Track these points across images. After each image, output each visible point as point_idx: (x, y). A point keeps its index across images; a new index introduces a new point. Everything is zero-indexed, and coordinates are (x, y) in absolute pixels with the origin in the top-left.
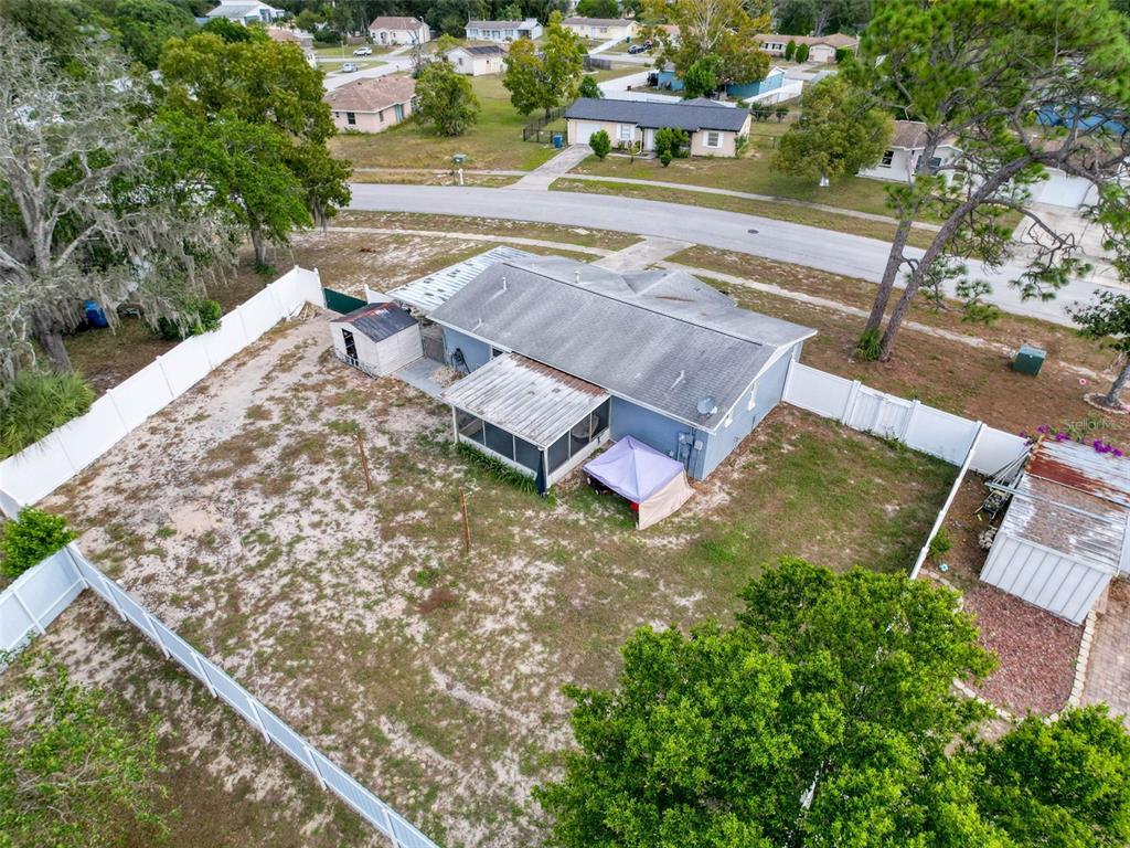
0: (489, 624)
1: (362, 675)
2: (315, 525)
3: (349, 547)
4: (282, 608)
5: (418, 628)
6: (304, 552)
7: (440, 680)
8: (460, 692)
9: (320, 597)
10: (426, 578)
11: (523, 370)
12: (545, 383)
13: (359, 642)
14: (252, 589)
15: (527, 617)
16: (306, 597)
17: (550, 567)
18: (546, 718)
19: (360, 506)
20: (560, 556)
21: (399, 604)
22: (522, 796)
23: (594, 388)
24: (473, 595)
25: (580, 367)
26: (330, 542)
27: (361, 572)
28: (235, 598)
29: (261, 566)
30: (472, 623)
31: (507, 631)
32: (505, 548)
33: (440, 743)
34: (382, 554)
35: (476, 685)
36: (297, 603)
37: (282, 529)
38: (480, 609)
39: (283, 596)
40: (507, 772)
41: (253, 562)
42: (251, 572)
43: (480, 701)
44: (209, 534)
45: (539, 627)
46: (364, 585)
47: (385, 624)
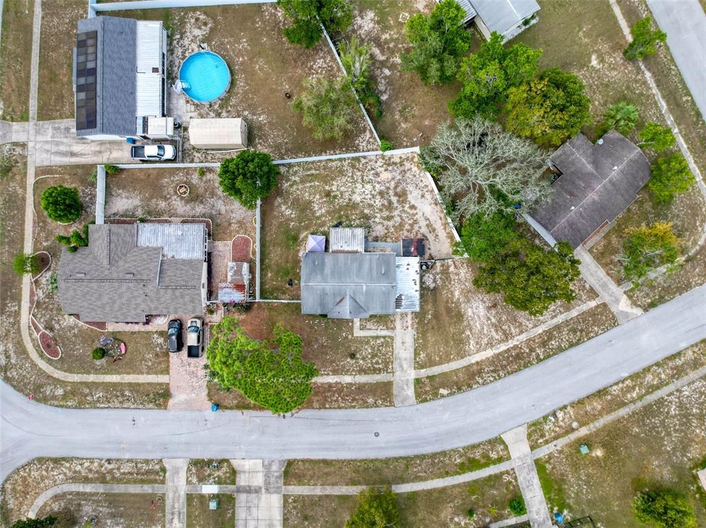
0: (318, 197)
1: (327, 175)
2: (364, 192)
3: (353, 192)
4: (350, 175)
5: (327, 188)
6: (359, 186)
7: (317, 184)
8: (313, 184)
9: (347, 181)
10: (335, 197)
11: (355, 249)
12: (346, 248)
13: (333, 179)
14: (359, 174)
15: (313, 202)
16: (349, 179)
17: (318, 214)
18: (298, 189)
19: (362, 202)
20: (318, 218)
21: (334, 189)
22: (293, 177)
23: (335, 252)
24: (325, 200)
25: (341, 256)
26: (357, 191)
27: (346, 190)
28: (359, 170)
29: (362, 178)
30: (320, 195)
31: (314, 198)
32: (328, 212)
33: (309, 175)
34: (347, 195)
35: (311, 186)
36: (349, 177)
37: (369, 187)
38: (321, 198)
39: (352, 176)
40: (297, 179)
41: (365, 177)
42: (363, 176)
43: (308, 185)
44: (379, 176)
45: (310, 202)
46: (342, 188)
47: (333, 185)
